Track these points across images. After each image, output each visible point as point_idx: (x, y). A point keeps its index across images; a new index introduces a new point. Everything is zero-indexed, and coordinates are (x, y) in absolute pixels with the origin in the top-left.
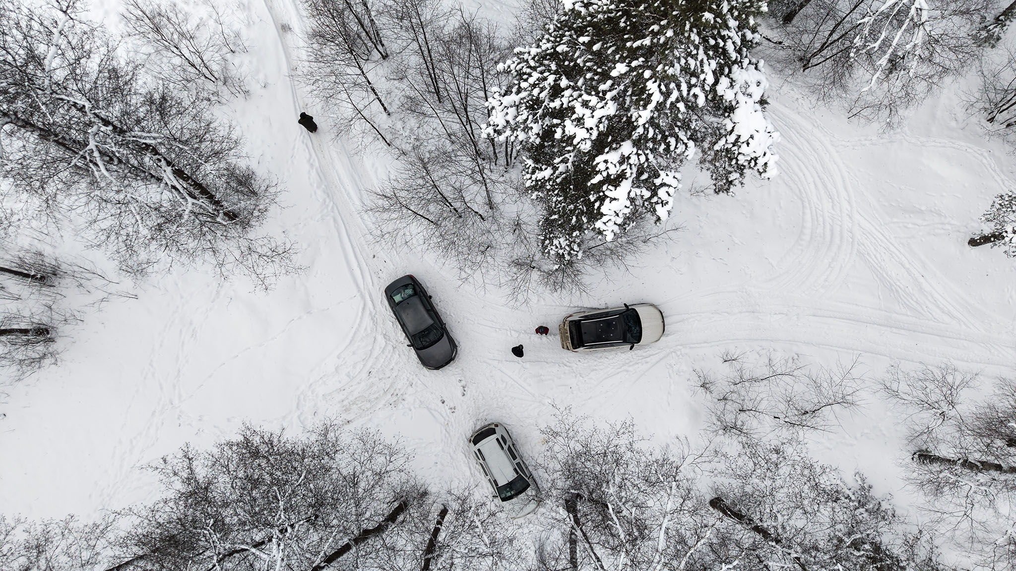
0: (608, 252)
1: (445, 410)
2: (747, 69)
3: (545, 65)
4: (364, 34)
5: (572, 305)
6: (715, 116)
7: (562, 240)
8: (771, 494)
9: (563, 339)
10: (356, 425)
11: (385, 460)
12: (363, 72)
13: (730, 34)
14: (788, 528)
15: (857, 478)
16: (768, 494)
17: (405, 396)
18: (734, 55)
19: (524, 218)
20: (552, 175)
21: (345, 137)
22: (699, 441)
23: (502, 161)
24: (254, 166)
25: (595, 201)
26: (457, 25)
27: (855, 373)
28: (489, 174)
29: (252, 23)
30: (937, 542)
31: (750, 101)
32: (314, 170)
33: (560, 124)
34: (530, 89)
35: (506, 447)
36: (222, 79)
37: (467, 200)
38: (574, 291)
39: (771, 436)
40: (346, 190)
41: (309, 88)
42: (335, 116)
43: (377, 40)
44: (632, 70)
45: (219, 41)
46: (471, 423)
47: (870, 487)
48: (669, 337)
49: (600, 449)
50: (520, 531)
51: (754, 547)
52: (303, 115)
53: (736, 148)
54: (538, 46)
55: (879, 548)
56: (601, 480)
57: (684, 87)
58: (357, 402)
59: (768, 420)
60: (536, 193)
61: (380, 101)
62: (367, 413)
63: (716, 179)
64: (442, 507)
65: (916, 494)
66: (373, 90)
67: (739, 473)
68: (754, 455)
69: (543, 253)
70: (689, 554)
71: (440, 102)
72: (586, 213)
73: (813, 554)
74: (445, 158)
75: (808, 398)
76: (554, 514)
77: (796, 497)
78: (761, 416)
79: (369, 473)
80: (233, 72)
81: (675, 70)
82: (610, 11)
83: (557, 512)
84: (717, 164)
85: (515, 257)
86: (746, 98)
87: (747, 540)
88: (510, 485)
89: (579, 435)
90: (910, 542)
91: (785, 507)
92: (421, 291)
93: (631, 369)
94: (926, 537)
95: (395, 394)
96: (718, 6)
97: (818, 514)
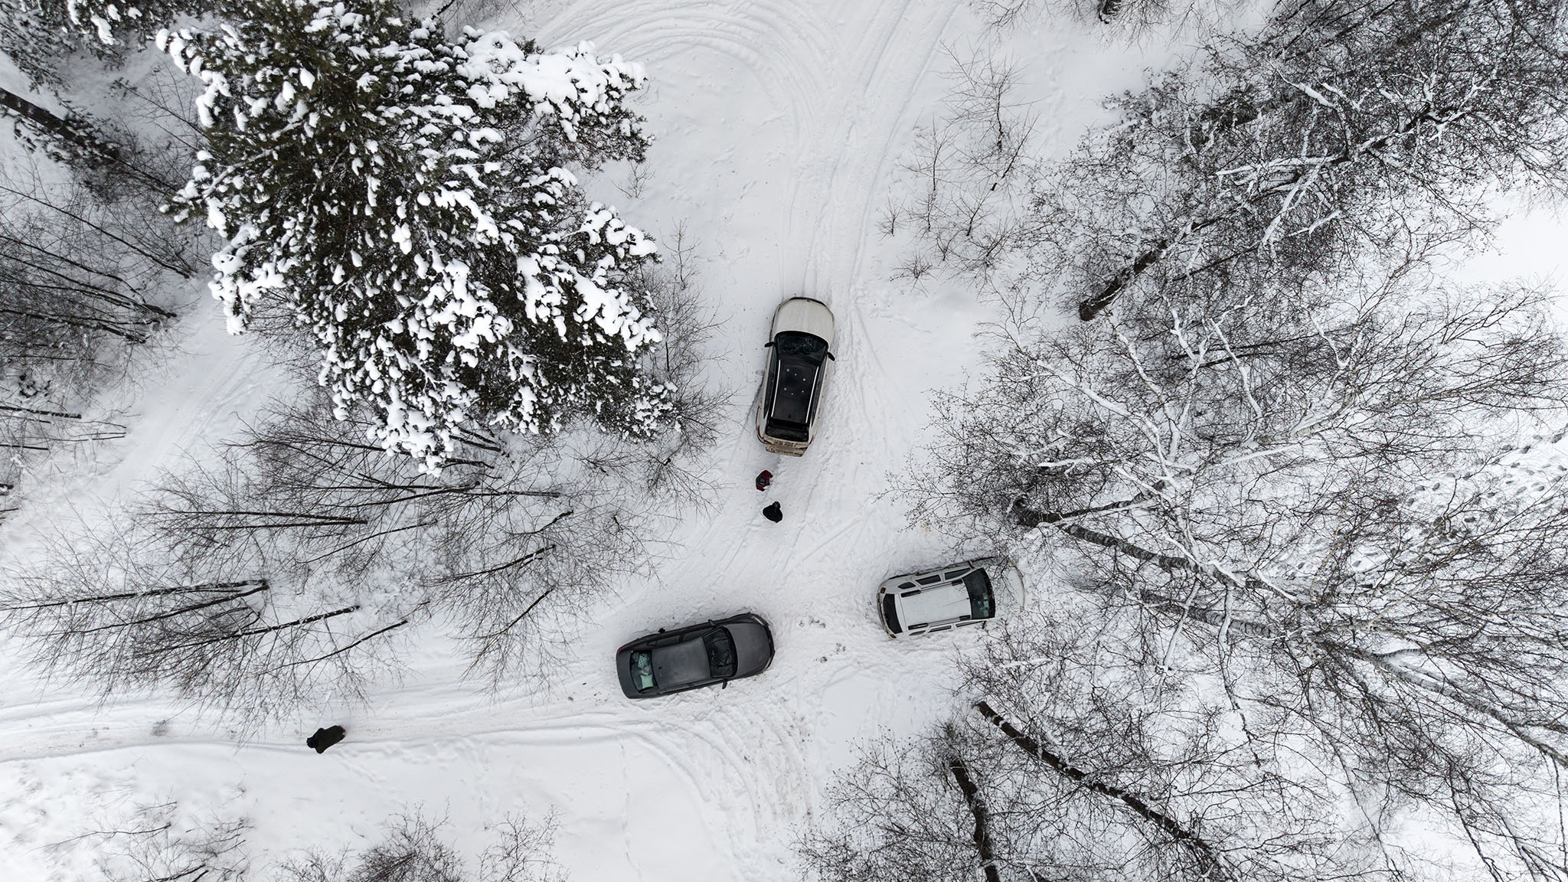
0: (682, 344)
1: (837, 660)
2: (470, 54)
3: (359, 347)
4: (215, 608)
5: (743, 423)
6: (525, 123)
7: (639, 406)
8: (1096, 232)
9: (788, 451)
10: (817, 802)
11: (881, 777)
12: (275, 628)
13: (407, 58)
14: (1150, 225)
15: (1110, 106)
16: (1094, 236)
17: (798, 716)
18: (441, 65)
19: (588, 451)
20: (532, 390)
21: (369, 688)
22: (991, 308)
23: (488, 456)
24: (364, 846)
25: (594, 338)
26: (253, 459)
27: (965, 57)
28: (500, 482)
29: (132, 782)
30: (1227, 31)
31: (520, 65)
32: (405, 751)
33: (457, 354)
34: (387, 381)
35: (918, 587)
36: (206, 856)
37: (529, 529)
38: (723, 413)
39: (1017, 203)
40: (453, 712)
41: (270, 721)
42: (330, 693)
43: (230, 590)
44: (409, 220)
45: (140, 844)
46: (868, 626)
47: (1128, 94)
48: (834, 300)
49: (961, 451)
50: (1043, 605)
51: (1161, 279)
52: (312, 742)
53: (583, 110)
54: (328, 346)
55: (1213, 110)
56: (1003, 464)
57: (463, 153)
58: (784, 791)
59: (994, 200)
60: (553, 422)
61: (332, 614)
62: (804, 780)
63: (621, 154)
64: (976, 711)
65: (1155, 35)
66: (310, 620)
67: (1054, 266)
68: (1035, 237)
69: (650, 440)
70: (1144, 376)
71: (365, 522)
72: (608, 358)
73: (1194, 203)
74: (454, 541)
75: (978, 136)
76: (1034, 548)
77: (1111, 198)
78: (985, 208)
79: (893, 806)
80: (201, 835)
81: (431, 158)
82: (307, 223)
83: (1032, 542)
84: (600, 144)
85: (643, 483)
86: (513, 71)
87: (1150, 287)
88: (974, 598)
89: (932, 474)
90: (1216, 66)
91: (1120, 219)
92: (649, 642)
93: (861, 369)
94: (1215, 42)
95: (789, 729)
96: (355, 62)
97: (1142, 176)
